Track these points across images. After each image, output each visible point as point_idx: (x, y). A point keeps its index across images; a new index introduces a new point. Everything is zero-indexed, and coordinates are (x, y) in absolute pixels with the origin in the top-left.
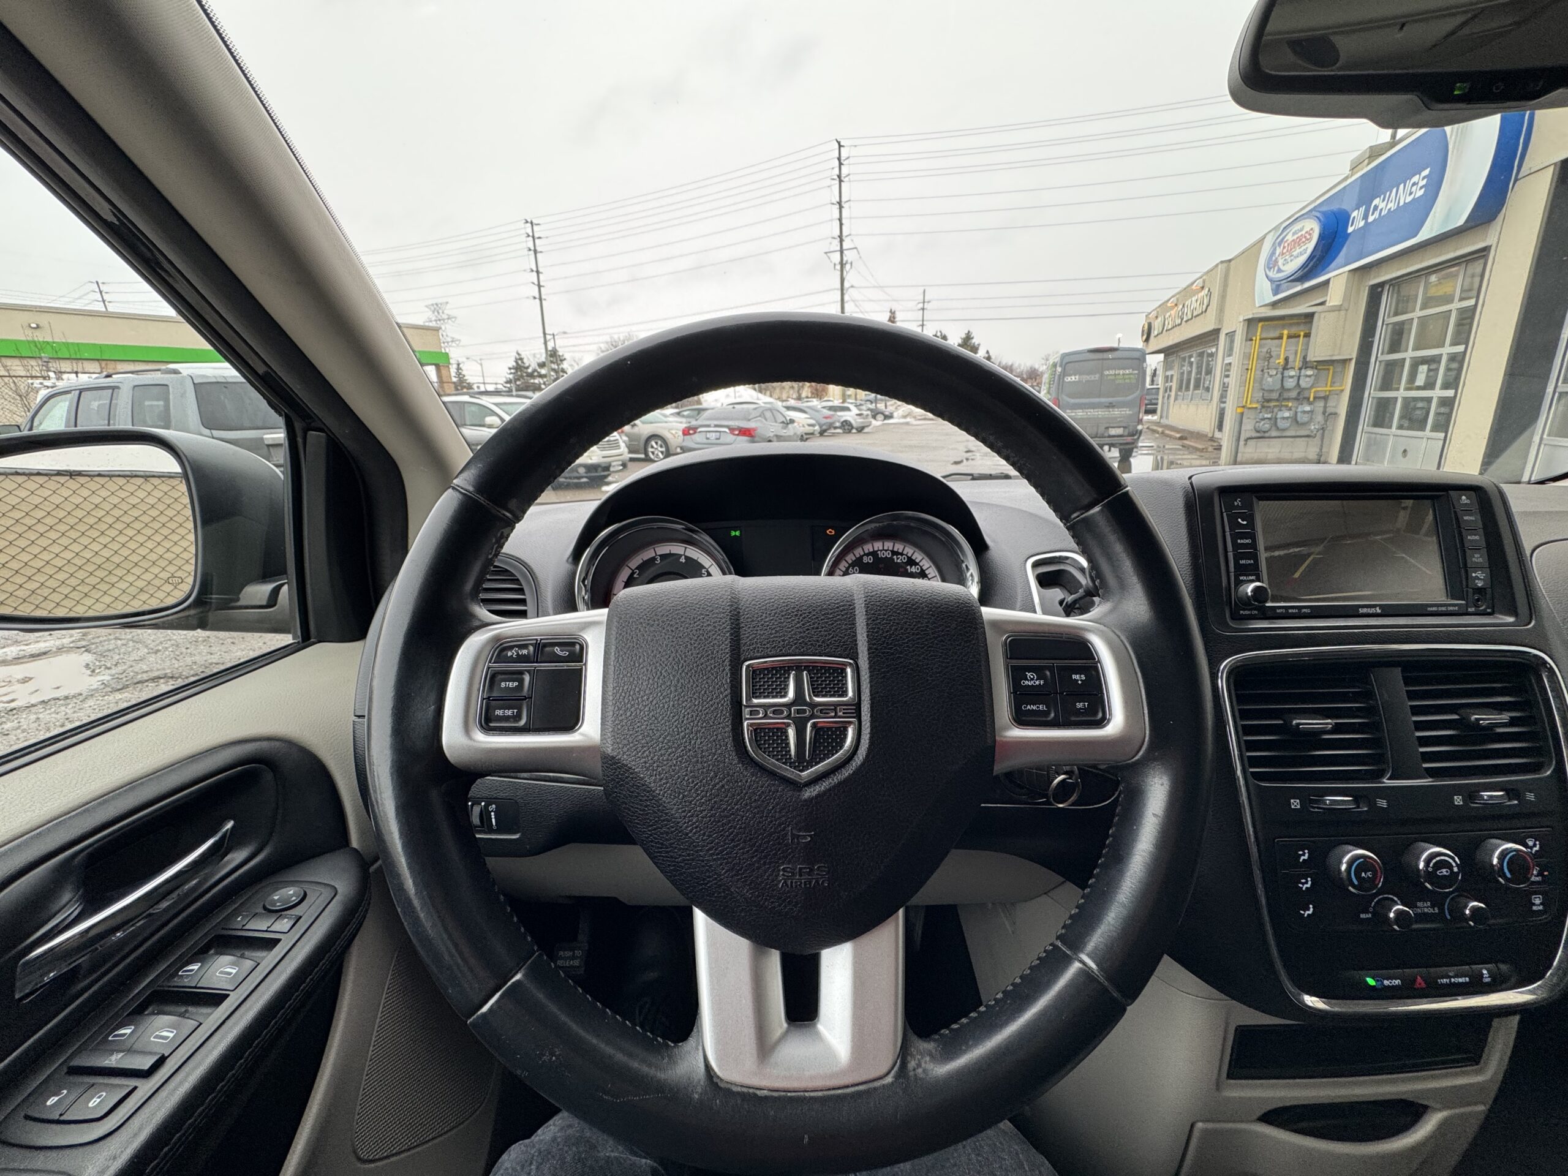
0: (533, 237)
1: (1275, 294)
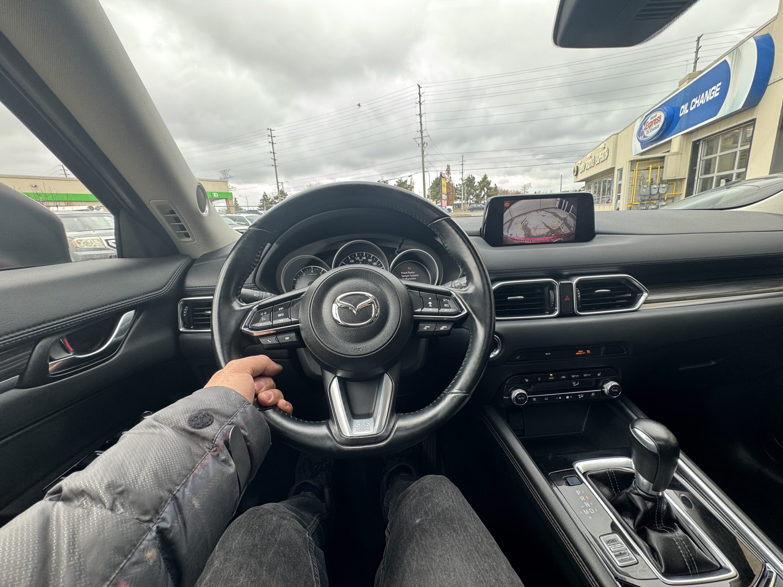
0: (271, 136)
1: (642, 149)
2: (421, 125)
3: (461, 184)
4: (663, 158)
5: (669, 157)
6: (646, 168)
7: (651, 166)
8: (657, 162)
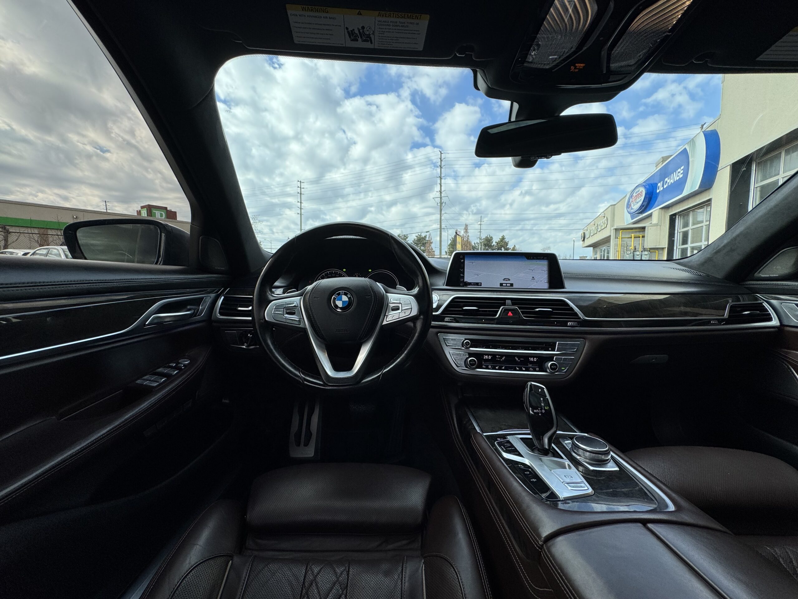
0: (301, 188)
1: (632, 219)
2: (441, 186)
3: (479, 242)
4: (644, 228)
5: (649, 228)
6: (630, 236)
7: (633, 235)
8: (639, 232)
